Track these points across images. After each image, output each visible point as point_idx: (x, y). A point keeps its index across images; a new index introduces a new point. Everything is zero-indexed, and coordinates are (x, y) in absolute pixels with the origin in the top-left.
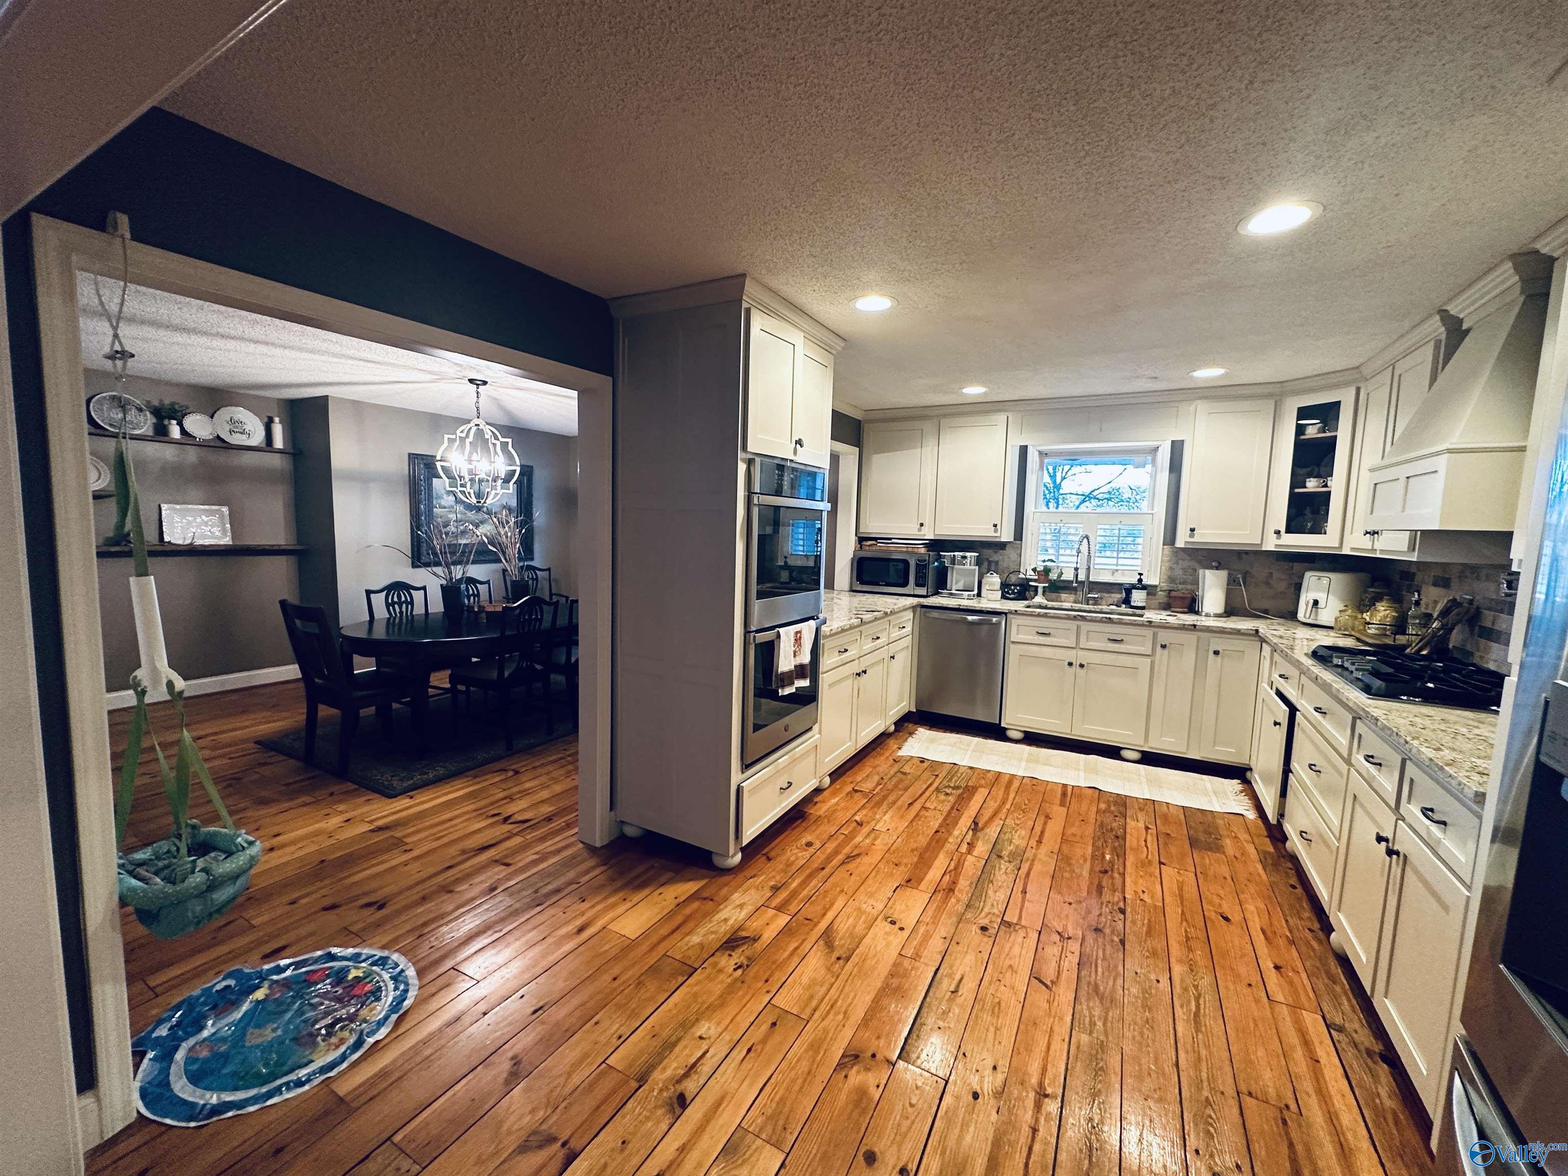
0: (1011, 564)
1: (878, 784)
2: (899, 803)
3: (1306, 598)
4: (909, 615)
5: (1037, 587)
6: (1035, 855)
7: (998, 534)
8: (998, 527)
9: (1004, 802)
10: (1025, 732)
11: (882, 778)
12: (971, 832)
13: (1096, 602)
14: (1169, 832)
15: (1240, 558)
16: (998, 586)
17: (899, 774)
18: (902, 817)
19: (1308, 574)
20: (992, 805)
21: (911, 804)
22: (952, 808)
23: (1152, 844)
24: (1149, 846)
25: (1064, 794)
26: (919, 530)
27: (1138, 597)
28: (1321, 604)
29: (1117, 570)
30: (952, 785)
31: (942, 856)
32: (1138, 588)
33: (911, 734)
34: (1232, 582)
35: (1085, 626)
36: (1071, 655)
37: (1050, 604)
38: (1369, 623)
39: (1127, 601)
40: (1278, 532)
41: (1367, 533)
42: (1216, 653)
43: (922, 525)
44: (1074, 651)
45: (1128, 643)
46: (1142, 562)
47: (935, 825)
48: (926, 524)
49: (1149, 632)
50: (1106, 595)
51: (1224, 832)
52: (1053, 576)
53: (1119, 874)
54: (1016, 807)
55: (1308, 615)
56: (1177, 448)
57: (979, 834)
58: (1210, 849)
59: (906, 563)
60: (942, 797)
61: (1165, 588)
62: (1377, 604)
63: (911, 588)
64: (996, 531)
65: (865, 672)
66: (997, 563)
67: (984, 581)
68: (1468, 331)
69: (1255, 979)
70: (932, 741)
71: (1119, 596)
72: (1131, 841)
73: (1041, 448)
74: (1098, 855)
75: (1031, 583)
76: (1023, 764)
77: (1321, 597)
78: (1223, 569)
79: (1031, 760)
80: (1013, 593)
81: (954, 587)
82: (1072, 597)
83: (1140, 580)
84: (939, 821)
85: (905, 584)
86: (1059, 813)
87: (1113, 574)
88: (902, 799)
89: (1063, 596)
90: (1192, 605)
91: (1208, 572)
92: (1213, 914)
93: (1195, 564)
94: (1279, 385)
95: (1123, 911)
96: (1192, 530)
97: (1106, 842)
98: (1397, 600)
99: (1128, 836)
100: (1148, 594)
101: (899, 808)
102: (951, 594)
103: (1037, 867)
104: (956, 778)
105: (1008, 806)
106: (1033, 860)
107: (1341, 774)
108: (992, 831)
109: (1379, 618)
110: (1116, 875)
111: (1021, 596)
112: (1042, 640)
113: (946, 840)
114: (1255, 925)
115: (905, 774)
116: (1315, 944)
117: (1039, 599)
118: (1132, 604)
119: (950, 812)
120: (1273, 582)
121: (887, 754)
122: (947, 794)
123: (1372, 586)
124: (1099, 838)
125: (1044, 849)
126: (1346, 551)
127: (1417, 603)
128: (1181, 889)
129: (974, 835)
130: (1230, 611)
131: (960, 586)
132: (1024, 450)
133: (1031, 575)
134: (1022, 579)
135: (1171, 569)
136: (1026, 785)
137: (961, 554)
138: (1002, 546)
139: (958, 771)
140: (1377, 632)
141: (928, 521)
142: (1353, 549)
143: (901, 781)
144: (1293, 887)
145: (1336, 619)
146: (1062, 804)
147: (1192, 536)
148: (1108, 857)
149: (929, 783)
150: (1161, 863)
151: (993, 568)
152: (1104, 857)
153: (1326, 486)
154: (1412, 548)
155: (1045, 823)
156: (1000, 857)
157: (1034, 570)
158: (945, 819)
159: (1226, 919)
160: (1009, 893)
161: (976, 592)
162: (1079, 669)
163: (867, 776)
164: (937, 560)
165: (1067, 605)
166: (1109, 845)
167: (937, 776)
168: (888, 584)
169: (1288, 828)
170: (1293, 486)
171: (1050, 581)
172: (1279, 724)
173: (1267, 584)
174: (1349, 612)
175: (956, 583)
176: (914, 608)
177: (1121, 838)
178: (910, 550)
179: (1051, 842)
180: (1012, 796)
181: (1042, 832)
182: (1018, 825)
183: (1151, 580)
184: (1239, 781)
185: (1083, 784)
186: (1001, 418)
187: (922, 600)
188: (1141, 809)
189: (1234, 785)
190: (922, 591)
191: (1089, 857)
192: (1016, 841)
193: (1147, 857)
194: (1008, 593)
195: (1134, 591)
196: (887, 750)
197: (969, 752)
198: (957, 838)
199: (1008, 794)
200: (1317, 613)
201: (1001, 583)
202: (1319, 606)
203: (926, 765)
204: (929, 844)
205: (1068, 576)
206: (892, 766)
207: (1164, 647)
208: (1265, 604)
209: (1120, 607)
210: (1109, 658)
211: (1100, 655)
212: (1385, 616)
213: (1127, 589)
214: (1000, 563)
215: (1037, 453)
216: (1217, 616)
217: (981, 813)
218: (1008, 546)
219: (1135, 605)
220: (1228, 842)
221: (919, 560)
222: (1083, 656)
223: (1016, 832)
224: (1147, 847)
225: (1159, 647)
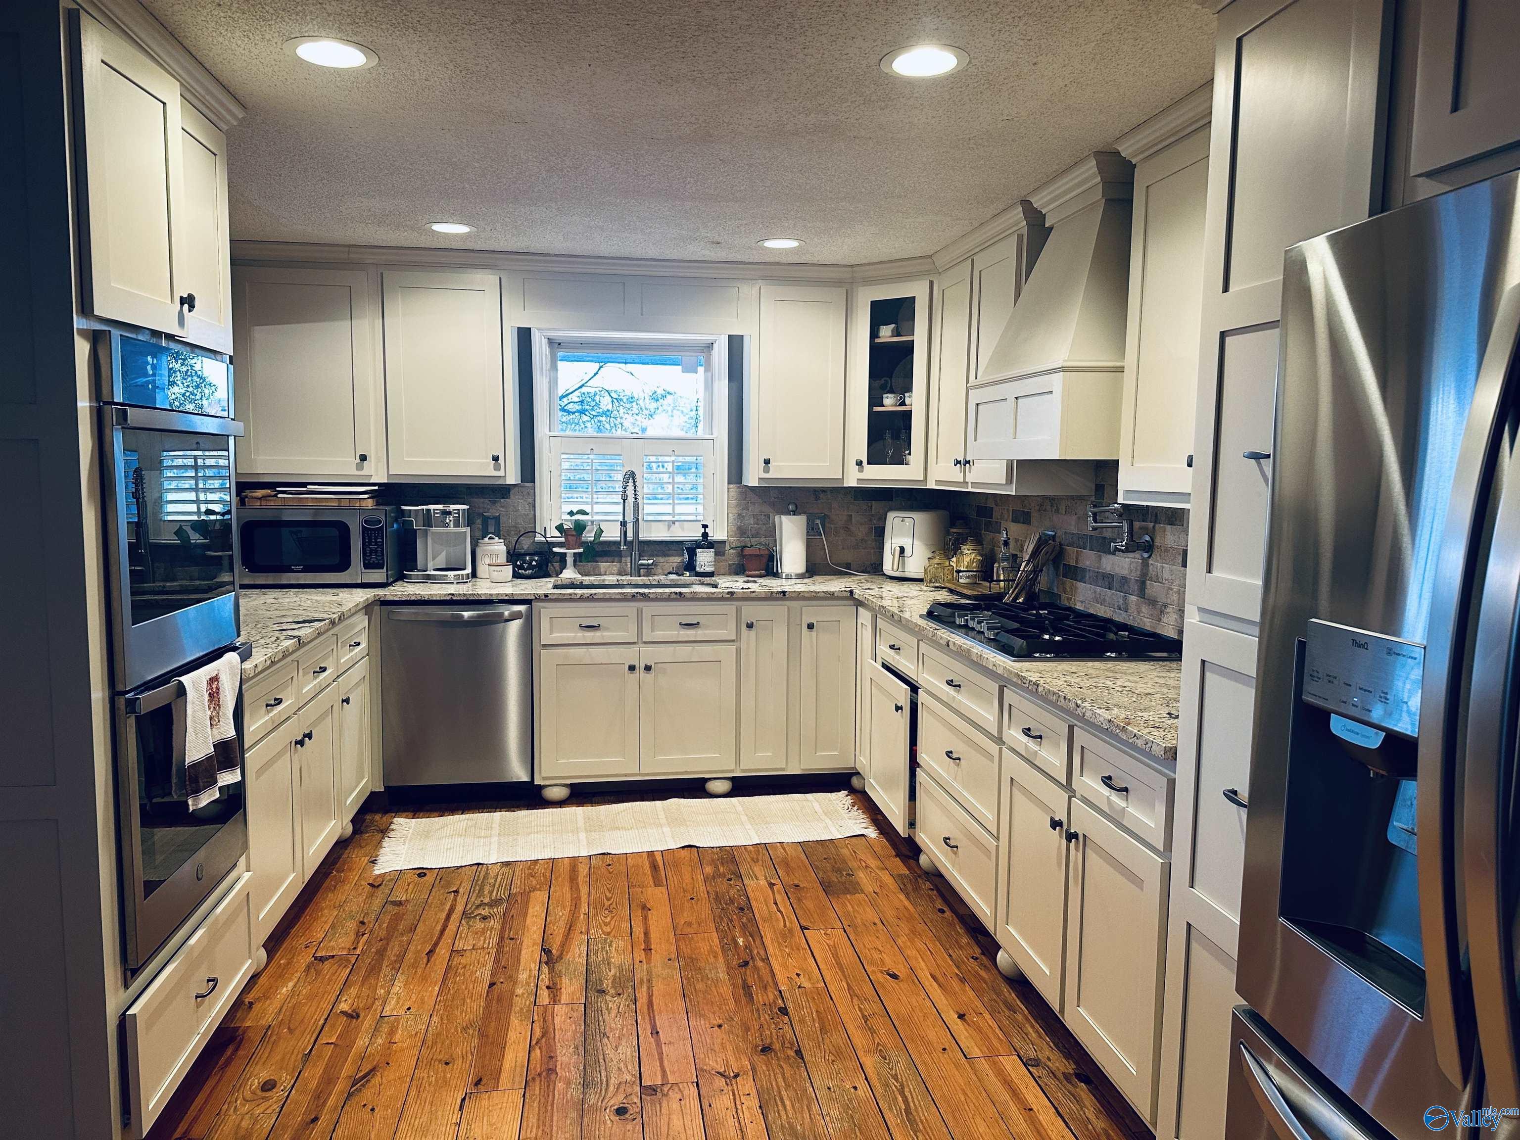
0: (520, 521)
1: (359, 935)
2: (410, 956)
3: (891, 545)
4: (361, 621)
5: (565, 554)
6: (649, 972)
7: (501, 473)
8: (501, 461)
9: (576, 903)
10: (572, 786)
11: (363, 923)
12: (545, 969)
13: (649, 570)
14: (796, 882)
15: (817, 498)
16: (503, 558)
17: (389, 907)
18: (424, 978)
19: (891, 515)
20: (561, 915)
21: (431, 953)
22: (501, 938)
23: (785, 907)
24: (782, 910)
25: (654, 867)
26: (360, 467)
27: (705, 559)
28: (908, 552)
29: (674, 522)
30: (486, 900)
31: (515, 1021)
32: (703, 548)
33: (384, 831)
34: (812, 532)
35: (648, 609)
36: (630, 655)
37: (587, 580)
38: (959, 572)
39: (690, 566)
40: (859, 463)
41: (958, 462)
42: (810, 626)
43: (363, 458)
44: (635, 648)
45: (707, 627)
46: (704, 509)
47: (485, 974)
48: (372, 457)
49: (730, 608)
50: (661, 559)
51: (853, 864)
52: (589, 536)
53: (763, 960)
54: (598, 906)
55: (895, 567)
56: (736, 345)
57: (558, 967)
58: (847, 891)
59: (343, 529)
60: (479, 925)
61: (734, 545)
62: (963, 547)
63: (356, 571)
64: (497, 468)
65: (309, 736)
66: (497, 519)
67: (479, 552)
68: (1051, 228)
69: (947, 1041)
70: (427, 835)
71: (678, 559)
72: (760, 909)
73: (552, 334)
74: (728, 945)
75: (556, 550)
76: (582, 835)
77: (907, 542)
78: (800, 514)
79: (591, 827)
80: (531, 567)
81: (430, 565)
82: (615, 567)
83: (705, 535)
84: (489, 966)
85: (344, 565)
86: (656, 895)
87: (669, 527)
88: (412, 948)
89: (603, 565)
90: (770, 568)
91: (784, 518)
92: (879, 975)
93: (767, 509)
94: (850, 269)
95: (784, 1011)
96: (767, 462)
97: (731, 921)
98: (979, 542)
99: (753, 903)
100: (717, 554)
101: (414, 966)
102: (429, 577)
103: (658, 987)
104: (487, 889)
105: (584, 908)
106: (649, 981)
107: (990, 757)
108: (577, 954)
109: (966, 564)
110: (760, 964)
111: (541, 572)
112: (590, 636)
113: (512, 993)
114: (924, 975)
115: (400, 904)
116: (983, 973)
117: (569, 574)
118: (698, 569)
119: (500, 947)
120: (853, 528)
121: (354, 877)
122: (485, 918)
123: (953, 525)
124: (721, 919)
125: (657, 958)
126: (931, 485)
127: (1006, 543)
128: (835, 956)
129: (552, 970)
130: (812, 570)
131: (441, 561)
132: (524, 336)
133: (554, 535)
134: (541, 543)
135: (740, 516)
136: (598, 868)
137: (440, 507)
138: (502, 491)
139: (487, 874)
140: (968, 581)
141: (373, 447)
142: (938, 482)
143: (397, 918)
144: (942, 911)
145: (926, 570)
146: (657, 883)
147: (767, 470)
148: (741, 941)
149: (448, 907)
150: (803, 928)
151: (491, 529)
152: (736, 943)
153: (903, 404)
154: (1009, 480)
155: (645, 918)
156: (602, 992)
157: (560, 528)
158: (497, 961)
159: (894, 976)
160: (635, 1043)
161: (469, 570)
162: (643, 674)
163: (333, 926)
164: (396, 520)
165: (611, 579)
166: (736, 923)
167: (457, 892)
168: (309, 569)
169: (923, 838)
170: (871, 404)
171: (586, 545)
172: (901, 708)
173: (847, 529)
174: (937, 560)
175: (434, 559)
176: (368, 608)
177: (745, 908)
178: (345, 503)
179: (662, 946)
180: (584, 891)
181: (646, 934)
182: (609, 934)
183: (718, 534)
184: (846, 792)
185: (674, 847)
186: (488, 280)
187: (380, 592)
188: (756, 861)
189: (841, 799)
190: (378, 576)
191: (719, 951)
192: (616, 960)
193: (785, 926)
194: (521, 567)
195: (699, 551)
196: (350, 870)
197: (495, 839)
198: (528, 984)
199: (578, 890)
200: (904, 563)
201: (508, 552)
202: (906, 554)
203: (430, 878)
204: (487, 1007)
205: (612, 533)
206: (371, 896)
207: (750, 626)
208: (847, 556)
209: (682, 575)
210: (683, 652)
211: (670, 648)
212: (972, 561)
213: (692, 548)
214: (503, 519)
215: (545, 342)
216: (801, 576)
217: (548, 932)
218: (512, 492)
219: (702, 570)
220: (861, 875)
221: (366, 522)
222: (648, 654)
223: (610, 946)
224: (780, 911)
225: (744, 627)
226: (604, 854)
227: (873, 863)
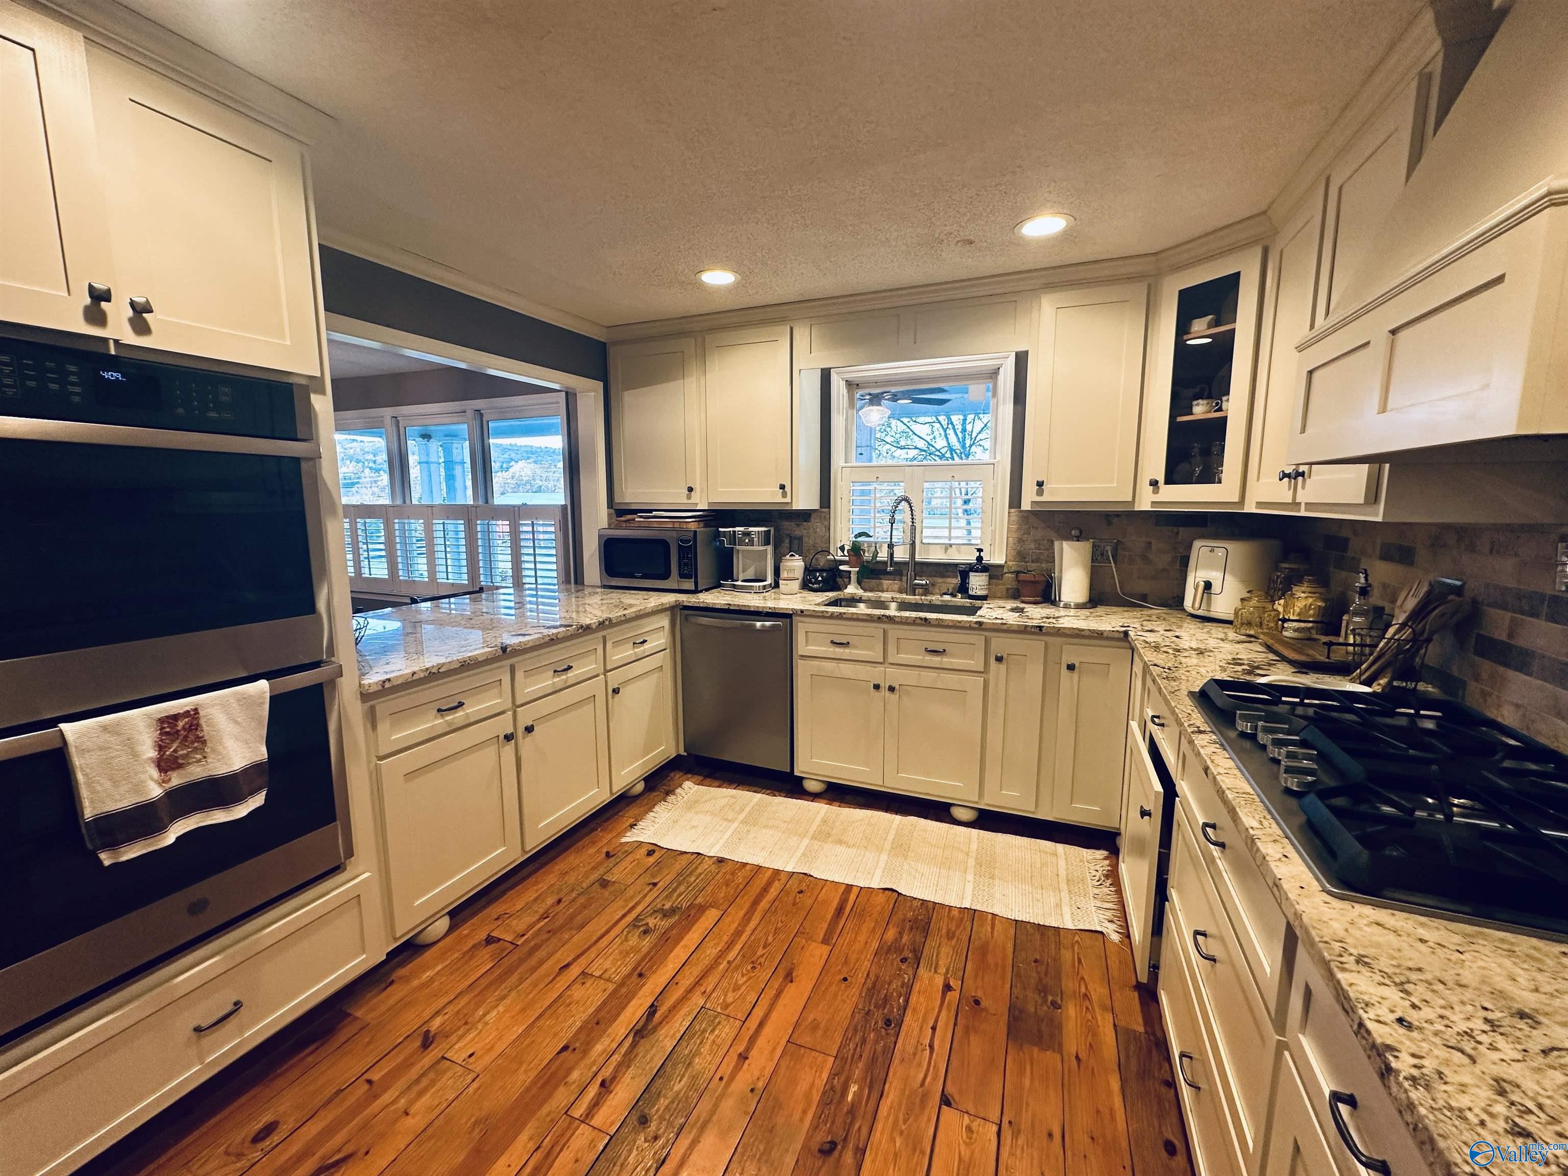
0: (818, 541)
1: (542, 917)
2: (546, 967)
3: (1195, 578)
4: (664, 621)
5: (850, 572)
6: (715, 1107)
7: (788, 500)
8: (788, 489)
9: (731, 944)
10: (827, 783)
11: (559, 901)
12: (626, 1046)
13: (926, 591)
14: (980, 994)
15: (1109, 523)
16: (800, 573)
17: (595, 887)
18: (526, 1007)
19: (1197, 544)
20: (707, 956)
21: (563, 969)
22: (633, 971)
24: (936, 1043)
25: (839, 911)
26: (689, 497)
27: (977, 583)
28: (1216, 588)
29: (951, 545)
30: (667, 907)
32: (976, 571)
33: (668, 794)
34: (1097, 557)
35: (897, 631)
36: (876, 674)
37: (866, 595)
38: (1285, 620)
39: (963, 589)
40: (1154, 483)
41: (1285, 475)
42: (1071, 667)
43: (690, 489)
44: (881, 668)
45: (952, 656)
46: (983, 533)
47: (574, 1026)
48: (697, 487)
49: (978, 639)
50: (939, 580)
51: (1069, 984)
54: (748, 954)
55: (1197, 605)
56: (1022, 364)
57: (639, 1048)
58: (1038, 1040)
59: (666, 545)
60: (634, 941)
61: (1013, 569)
62: (1295, 588)
63: (672, 579)
64: (784, 495)
65: (532, 728)
66: (800, 539)
67: (782, 566)
71: (954, 581)
72: (908, 1032)
73: (848, 376)
75: (841, 567)
77: (1215, 576)
78: (1087, 539)
79: (820, 834)
80: (818, 582)
81: (741, 576)
82: (896, 585)
83: (980, 559)
84: (588, 1014)
85: (666, 576)
86: (812, 961)
87: (946, 550)
88: (560, 953)
89: (886, 583)
90: (1047, 592)
91: (1065, 544)
93: (1048, 534)
96: (1041, 484)
97: (864, 1041)
98: (1322, 581)
99: (908, 1018)
100: (991, 577)
101: (536, 984)
102: (736, 587)
104: (680, 890)
105: (731, 956)
106: (704, 1125)
108: (672, 1033)
109: (1297, 610)
111: (829, 586)
112: (839, 651)
113: (568, 1074)
115: (605, 885)
117: (852, 589)
118: (970, 593)
119: (622, 983)
120: (1152, 556)
121: (604, 840)
122: (645, 932)
123: (1285, 559)
124: (856, 1031)
125: (742, 1080)
126: (1250, 508)
127: (1364, 592)
129: (630, 1050)
130: (1092, 600)
131: (750, 574)
132: (826, 376)
133: (840, 555)
134: (831, 561)
135: (1020, 541)
136: (788, 894)
137: (742, 529)
139: (695, 869)
140: (1296, 635)
141: (698, 483)
142: (1259, 504)
143: (587, 905)
145: (1236, 613)
146: (826, 941)
147: (1040, 493)
148: (852, 1093)
149: (631, 905)
150: (943, 1098)
151: (795, 547)
152: (844, 1093)
153: (1220, 409)
154: (1372, 496)
155: (778, 995)
156: (644, 1122)
157: (844, 548)
158: (601, 1007)
161: (770, 580)
162: (888, 693)
163: (535, 899)
164: (715, 539)
165: (888, 596)
166: (867, 1051)
167: (655, 884)
168: (646, 576)
170: (1174, 412)
171: (865, 564)
172: (1149, 814)
173: (1145, 558)
174: (1254, 602)
175: (745, 571)
176: (670, 610)
178: (677, 525)
179: (762, 1058)
180: (752, 925)
181: (762, 1025)
182: (726, 1008)
183: (997, 557)
184: (1105, 853)
185: (877, 884)
186: (782, 330)
187: (686, 598)
188: (950, 936)
189: (1096, 861)
190: (689, 585)
191: (815, 1102)
192: (700, 1061)
193: (923, 1083)
194: (809, 581)
195: (971, 574)
196: (608, 831)
198: (591, 1066)
199: (748, 921)
200: (1209, 600)
201: (804, 568)
202: (1213, 590)
203: (651, 860)
205: (884, 555)
206: (596, 867)
207: (999, 659)
208: (1143, 586)
209: (955, 596)
210: (928, 677)
211: (915, 672)
212: (1307, 608)
213: (964, 572)
214: (805, 539)
215: (843, 384)
216: (1079, 606)
217: (675, 980)
218: (813, 516)
219: (973, 593)
220: (1071, 1012)
221: (681, 541)
222: (894, 676)
223: (713, 1031)
224: (931, 1047)
225: (993, 660)
226: (805, 874)
227: (1098, 991)
